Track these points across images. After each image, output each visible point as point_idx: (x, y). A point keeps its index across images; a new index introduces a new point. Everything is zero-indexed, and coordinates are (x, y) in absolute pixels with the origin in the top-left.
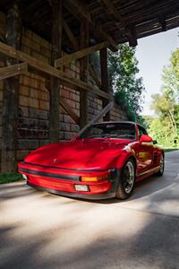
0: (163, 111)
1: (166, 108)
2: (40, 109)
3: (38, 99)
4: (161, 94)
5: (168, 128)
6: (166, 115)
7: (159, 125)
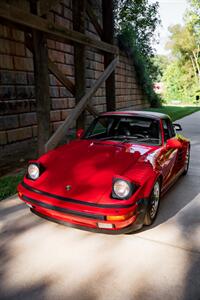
0: (183, 52)
1: (188, 47)
2: (15, 69)
3: (11, 55)
4: (183, 25)
5: (189, 76)
6: (187, 58)
7: (177, 71)
